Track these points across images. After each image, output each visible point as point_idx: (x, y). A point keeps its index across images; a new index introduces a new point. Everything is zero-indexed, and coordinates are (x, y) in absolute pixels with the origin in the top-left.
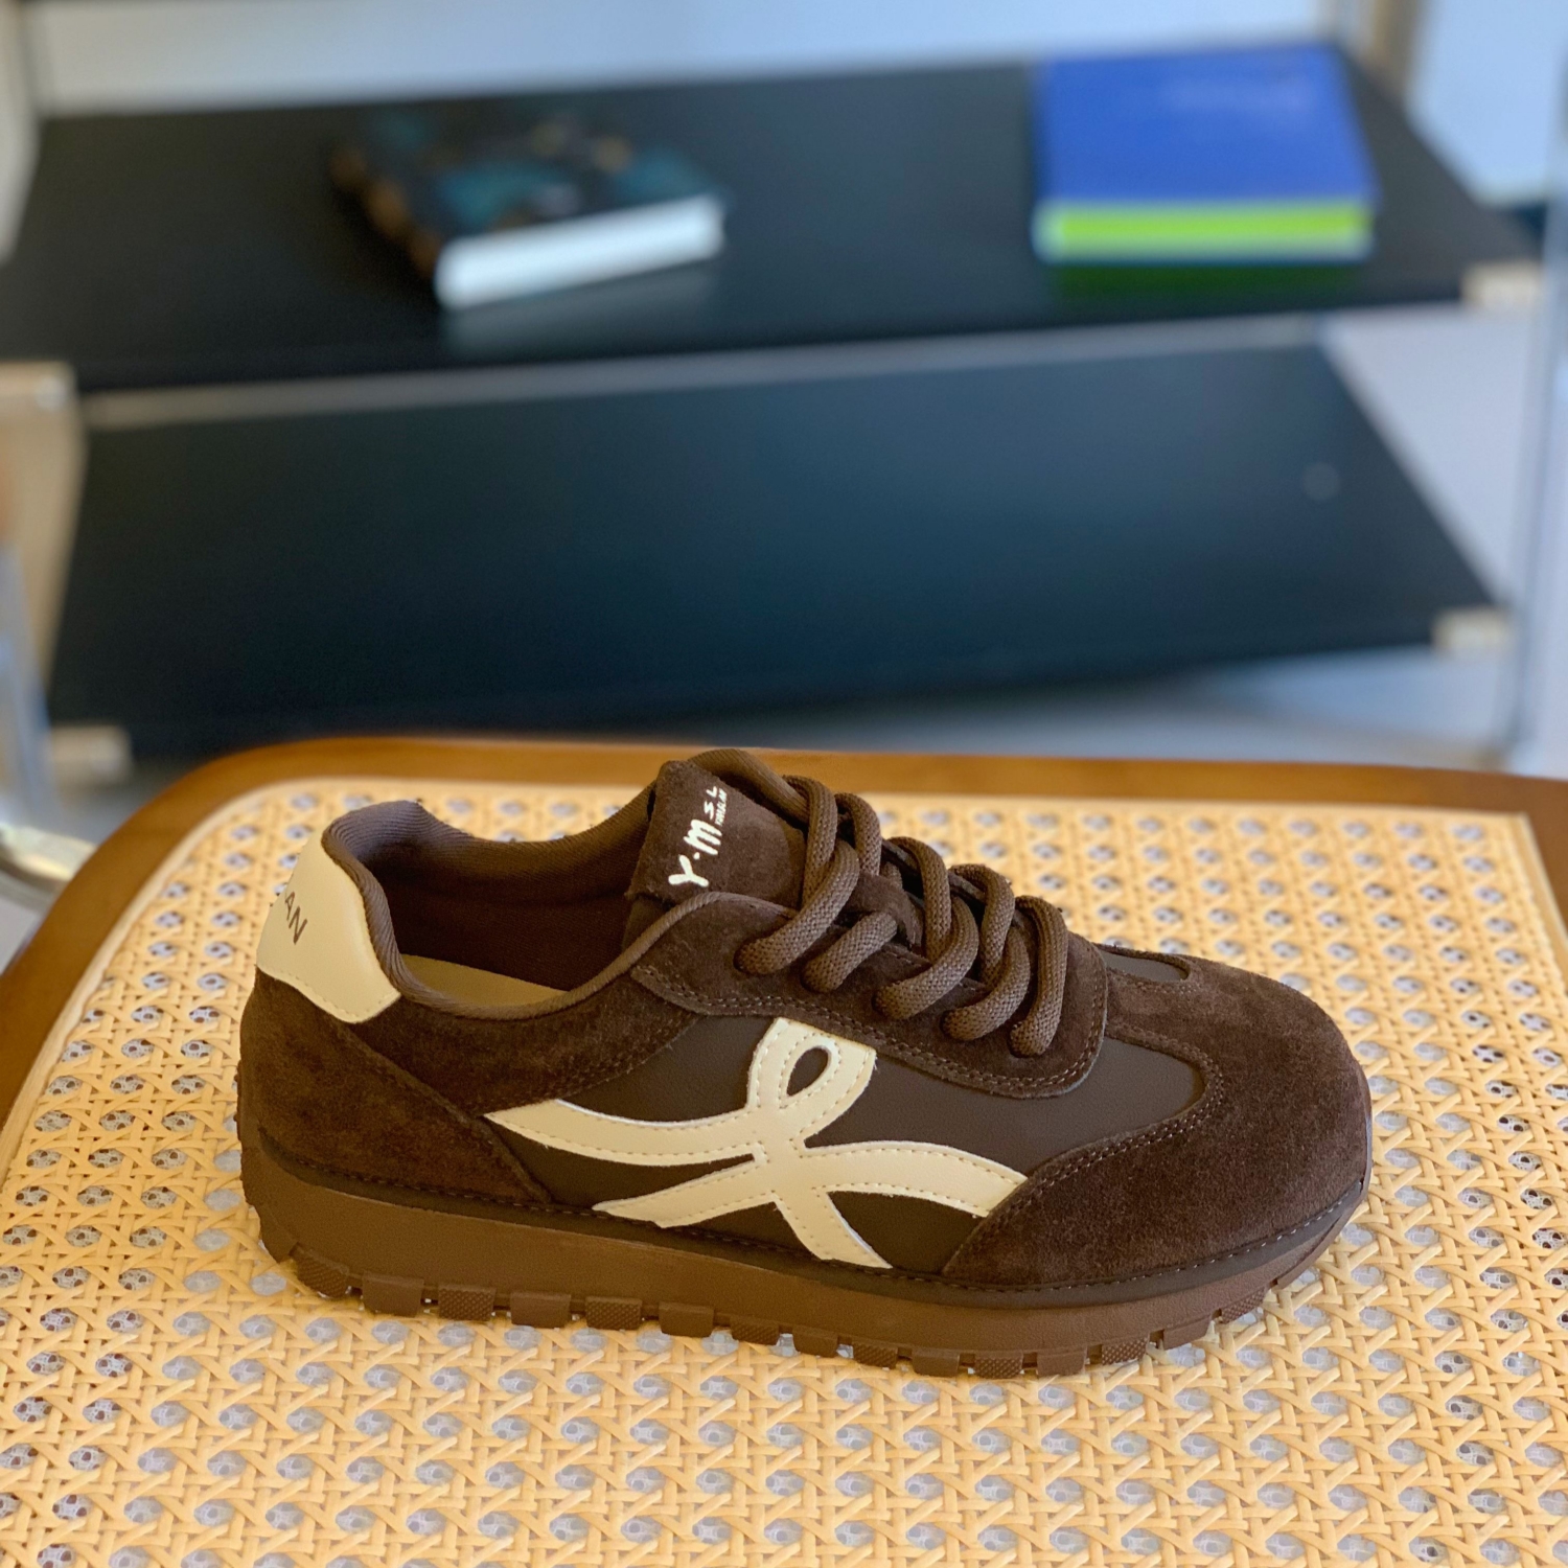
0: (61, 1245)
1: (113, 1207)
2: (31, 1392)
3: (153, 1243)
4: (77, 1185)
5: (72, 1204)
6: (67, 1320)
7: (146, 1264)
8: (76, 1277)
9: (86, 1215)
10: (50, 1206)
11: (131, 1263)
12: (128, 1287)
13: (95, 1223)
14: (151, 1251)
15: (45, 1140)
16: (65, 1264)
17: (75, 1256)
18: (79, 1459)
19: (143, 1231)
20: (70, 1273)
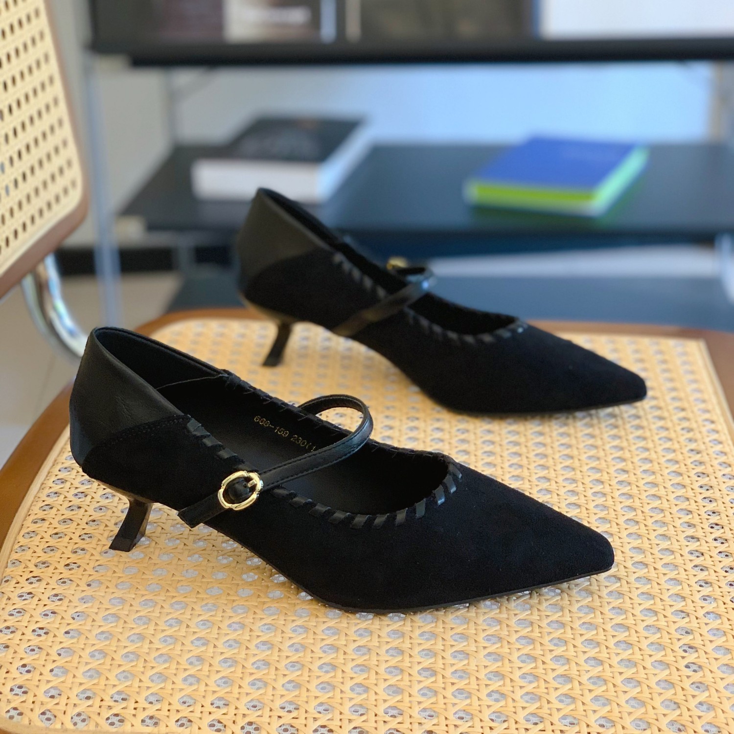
2: (79, 490)
18: (97, 509)
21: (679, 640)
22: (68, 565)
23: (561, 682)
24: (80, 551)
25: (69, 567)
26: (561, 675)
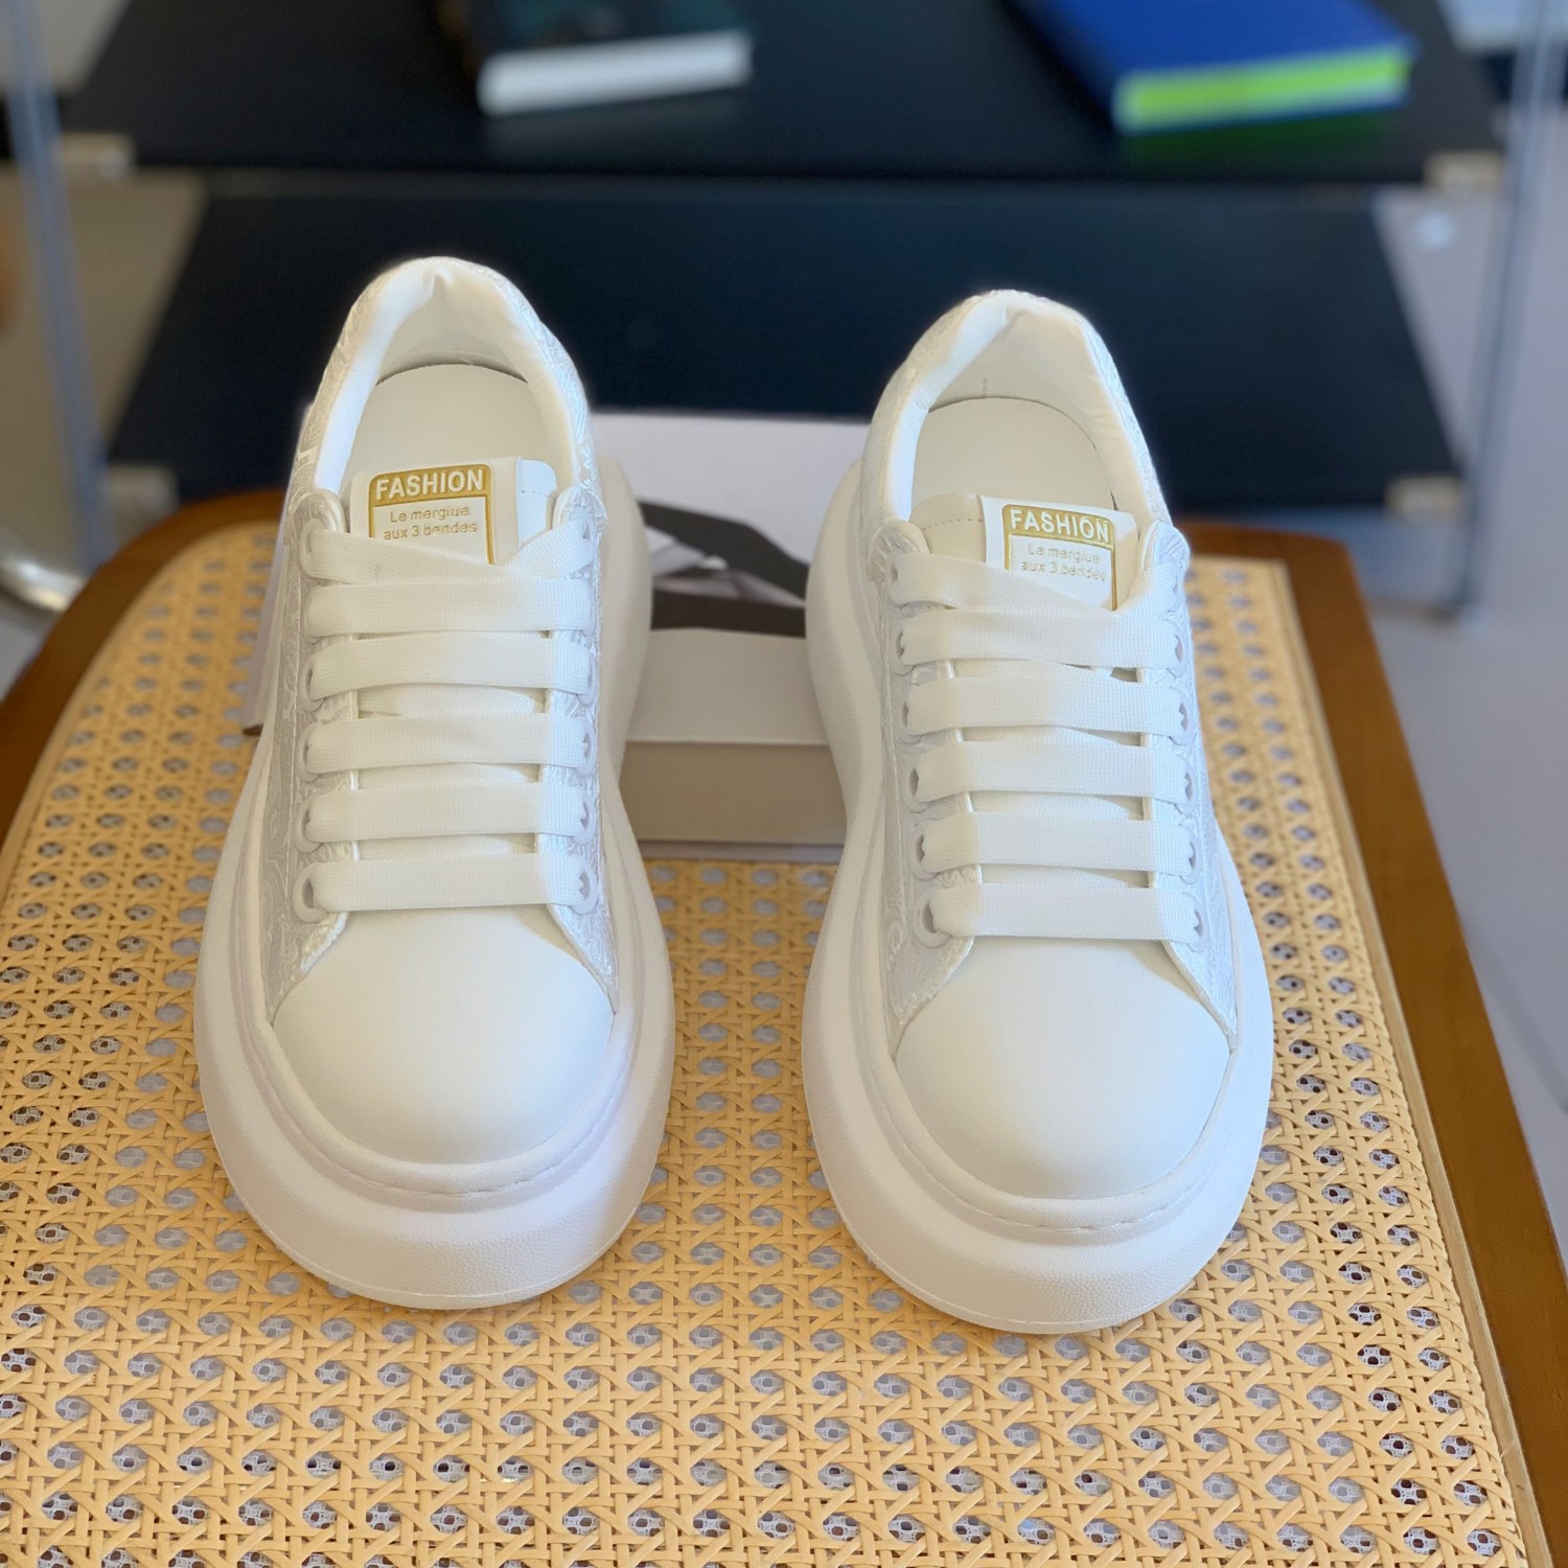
0: (77, 887)
1: (119, 858)
2: (57, 996)
3: (151, 885)
4: (88, 842)
5: (84, 857)
6: (84, 943)
7: (148, 902)
8: (90, 911)
9: (96, 864)
10: (66, 858)
11: (133, 901)
12: (133, 918)
13: (104, 870)
14: (151, 891)
15: (60, 807)
16: (80, 901)
17: (88, 895)
18: (98, 1045)
19: (143, 877)
20: (84, 908)
21: (1236, 1332)
22: (53, 1190)
23: (1019, 1439)
24: (74, 1153)
25: (58, 1195)
26: (1021, 1424)
